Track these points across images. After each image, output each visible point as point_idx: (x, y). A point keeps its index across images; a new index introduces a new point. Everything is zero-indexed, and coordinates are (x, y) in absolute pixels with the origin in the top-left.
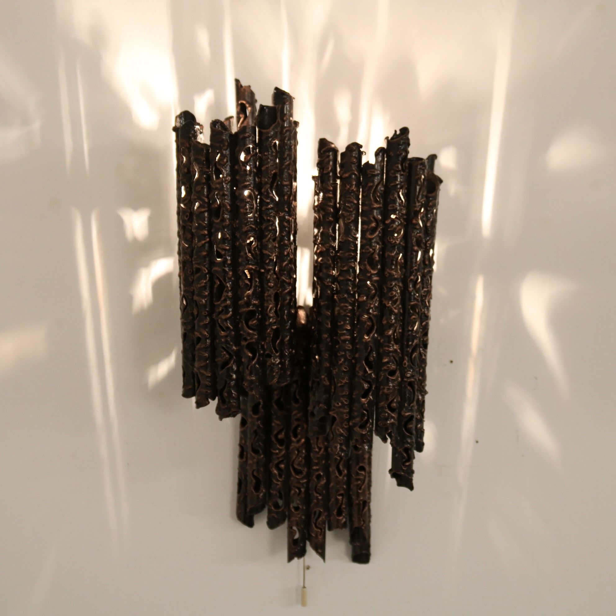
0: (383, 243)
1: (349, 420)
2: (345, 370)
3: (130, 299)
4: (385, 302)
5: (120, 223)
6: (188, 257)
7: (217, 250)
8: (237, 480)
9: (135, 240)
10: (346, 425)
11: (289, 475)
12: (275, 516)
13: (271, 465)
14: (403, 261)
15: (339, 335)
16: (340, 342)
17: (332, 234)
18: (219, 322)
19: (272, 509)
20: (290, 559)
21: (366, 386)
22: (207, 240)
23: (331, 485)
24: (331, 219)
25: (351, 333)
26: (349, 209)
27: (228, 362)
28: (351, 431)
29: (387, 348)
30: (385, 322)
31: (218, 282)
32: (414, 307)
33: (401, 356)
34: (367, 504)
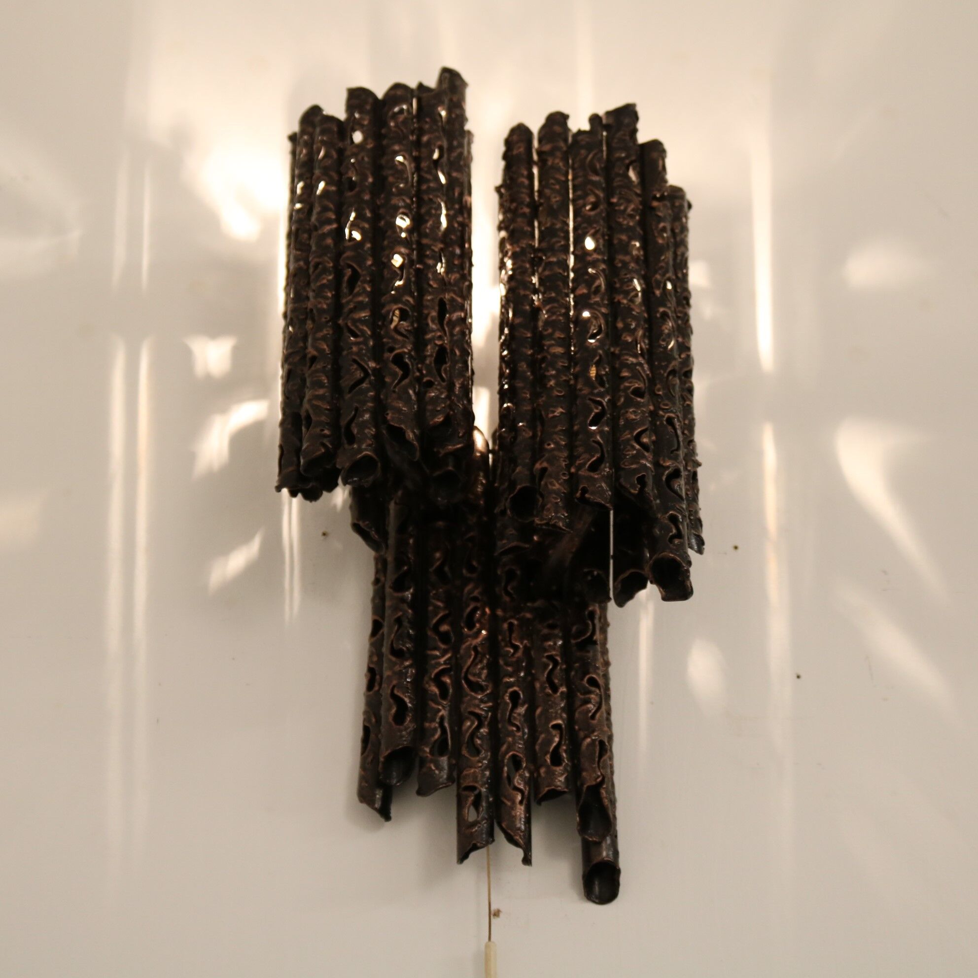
0: (610, 226)
1: (568, 467)
2: (559, 394)
3: (191, 457)
5: (187, 355)
6: (302, 263)
8: (360, 733)
9: (209, 377)
10: (564, 474)
11: (459, 694)
12: (433, 768)
13: (426, 679)
14: (642, 253)
15: (545, 348)
16: (549, 357)
17: (529, 229)
18: (349, 324)
19: (427, 756)
20: (463, 856)
21: (597, 409)
22: (335, 226)
23: (538, 711)
24: (527, 210)
25: (566, 343)
26: (553, 187)
27: (361, 381)
28: (573, 481)
29: (626, 357)
30: (620, 325)
31: (348, 272)
32: (665, 316)
33: (650, 375)
34: (607, 748)
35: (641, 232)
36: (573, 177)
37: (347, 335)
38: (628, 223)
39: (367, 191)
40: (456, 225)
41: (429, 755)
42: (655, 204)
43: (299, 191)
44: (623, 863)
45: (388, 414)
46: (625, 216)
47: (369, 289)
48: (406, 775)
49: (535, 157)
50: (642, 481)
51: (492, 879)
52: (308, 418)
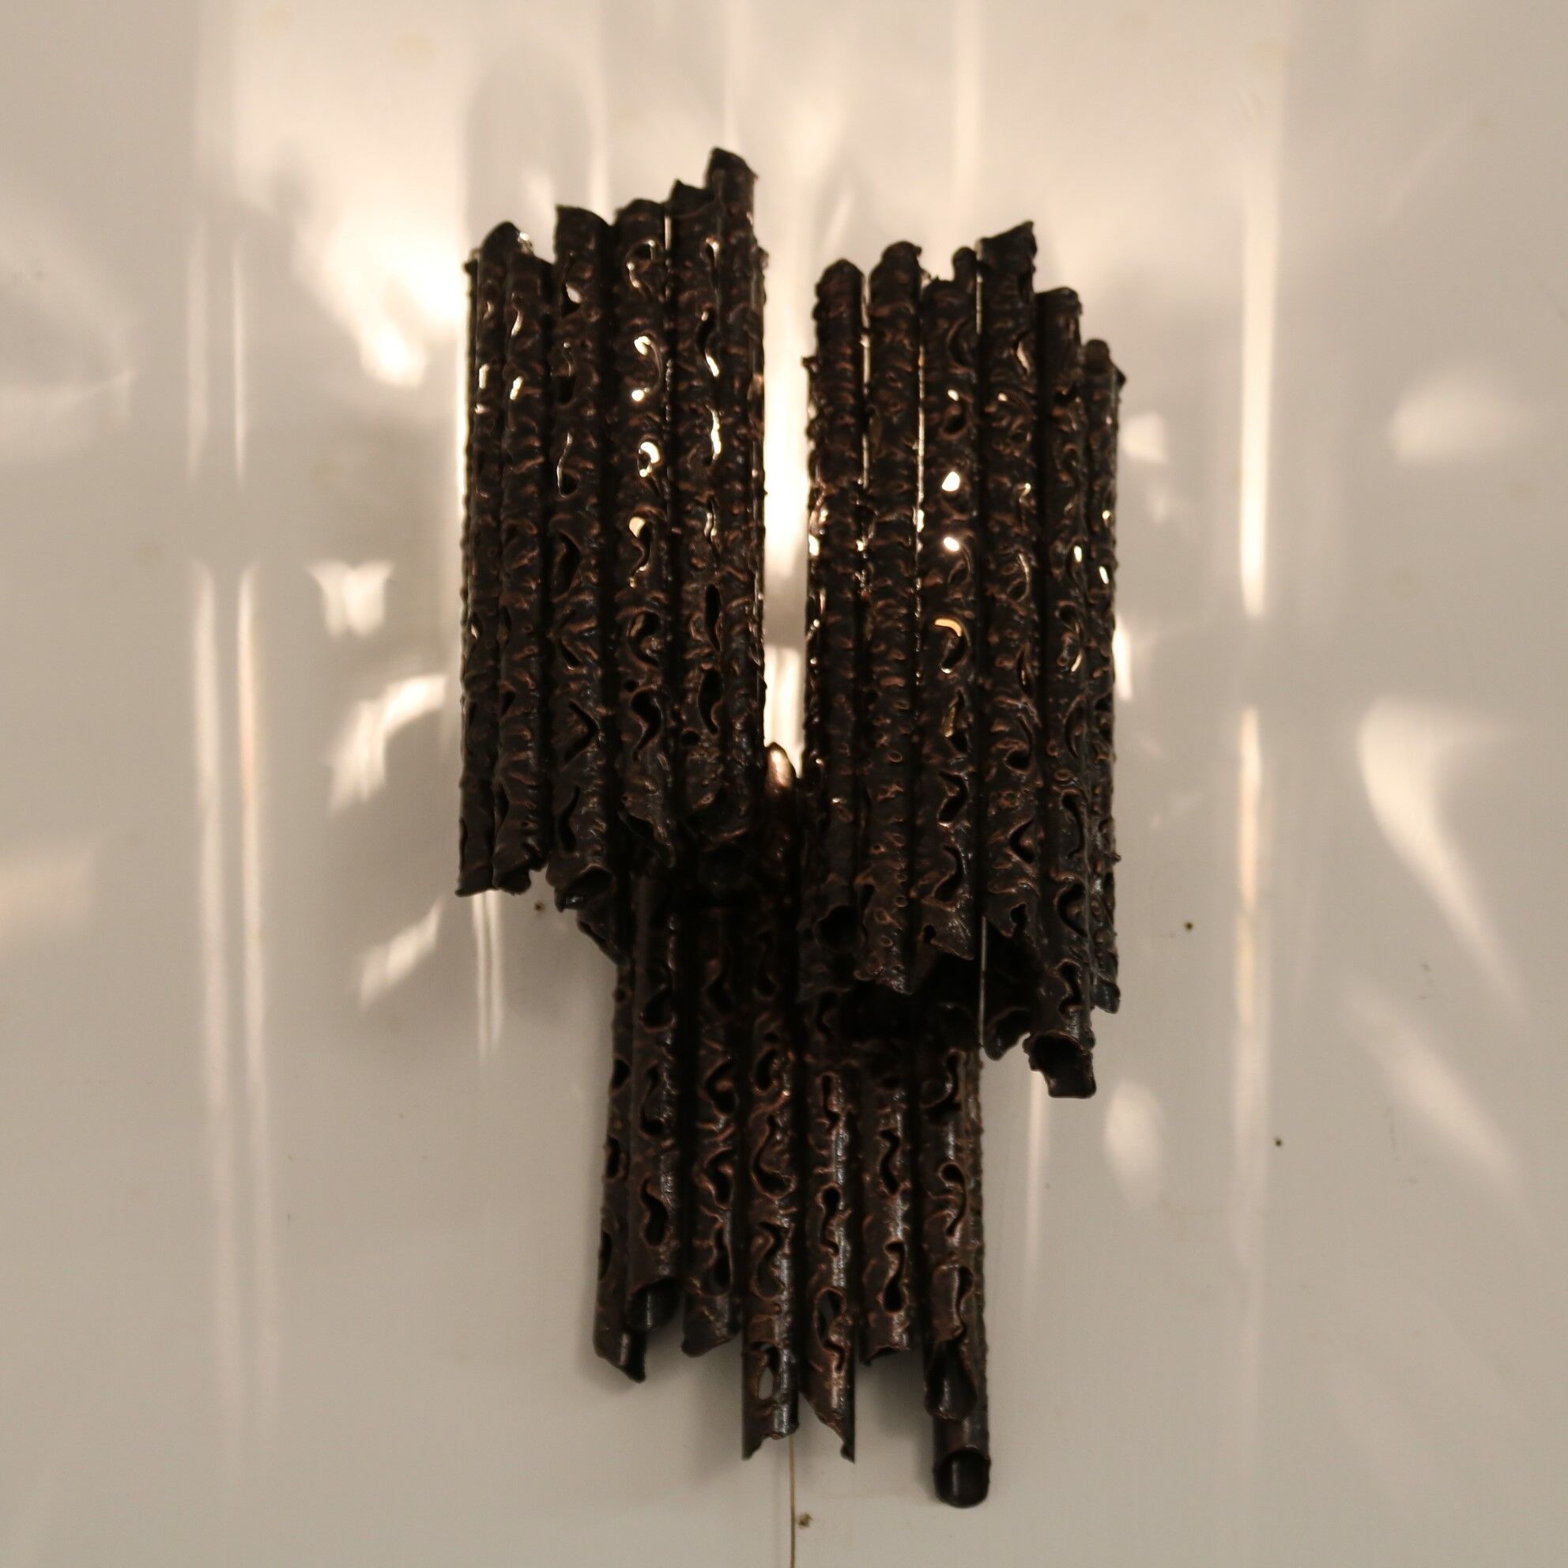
0: (982, 460)
1: (907, 886)
2: (894, 761)
3: (325, 776)
4: (993, 589)
5: (314, 596)
6: (489, 519)
7: (564, 475)
8: (597, 1242)
9: (349, 634)
10: (900, 900)
11: (746, 1195)
12: (707, 1313)
13: (696, 1168)
14: (1033, 502)
15: (875, 677)
16: (880, 694)
17: (853, 455)
18: (565, 643)
19: (698, 1294)
20: (750, 1447)
21: (951, 790)
22: (540, 460)
23: (868, 1220)
24: (849, 420)
25: (907, 669)
26: (892, 384)
27: (584, 742)
28: (912, 912)
29: (1001, 698)
30: (994, 639)
31: (562, 549)
32: (1068, 614)
33: (1040, 725)
34: (971, 1279)
35: (1034, 465)
36: (926, 362)
37: (561, 659)
38: (1012, 453)
39: (591, 405)
40: (736, 443)
41: (700, 1292)
42: (1058, 412)
43: (482, 384)
45: (626, 798)
46: (1008, 441)
47: (594, 580)
48: (664, 1317)
49: (866, 322)
50: (1019, 915)
51: (797, 1469)
52: (502, 795)
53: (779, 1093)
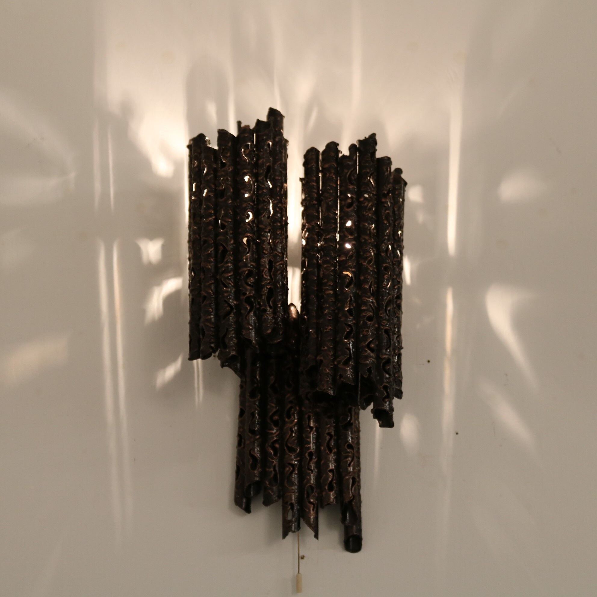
1: (333, 360)
2: (330, 319)
3: (143, 312)
4: (361, 261)
5: (138, 250)
7: (222, 223)
8: (235, 468)
9: (150, 263)
10: (331, 365)
11: (283, 454)
12: (271, 492)
13: (267, 445)
14: (375, 231)
15: (323, 290)
16: (325, 296)
17: (316, 214)
18: (223, 280)
19: (268, 486)
20: (285, 535)
21: (348, 329)
22: (214, 217)
23: (323, 462)
24: (315, 202)
25: (334, 288)
26: (329, 191)
27: (229, 313)
28: (335, 369)
29: (364, 298)
30: (362, 278)
31: (222, 248)
32: (386, 268)
33: (377, 306)
34: (356, 481)
35: (376, 218)
36: (340, 183)
37: (221, 285)
38: (368, 215)
39: (230, 199)
40: (278, 210)
41: (268, 485)
42: (383, 200)
43: (194, 190)
44: (364, 535)
45: (243, 332)
46: (367, 211)
47: (232, 259)
48: (257, 493)
49: (321, 169)
50: (369, 370)
51: (300, 544)
52: (203, 329)
53: (294, 420)
